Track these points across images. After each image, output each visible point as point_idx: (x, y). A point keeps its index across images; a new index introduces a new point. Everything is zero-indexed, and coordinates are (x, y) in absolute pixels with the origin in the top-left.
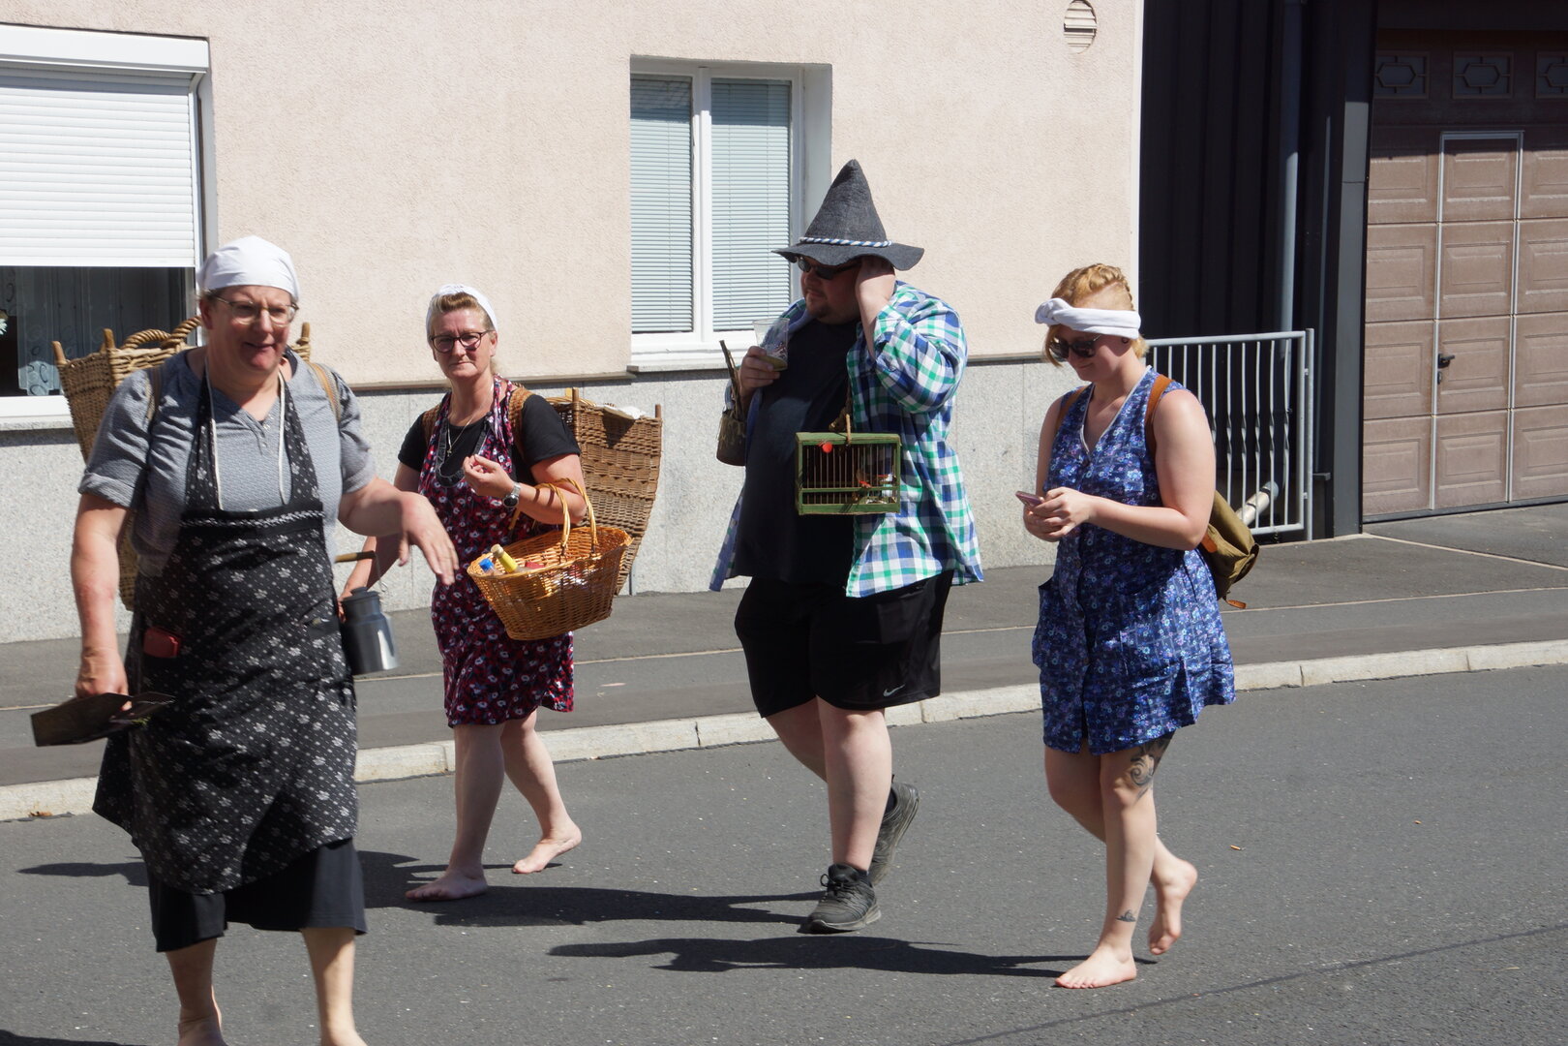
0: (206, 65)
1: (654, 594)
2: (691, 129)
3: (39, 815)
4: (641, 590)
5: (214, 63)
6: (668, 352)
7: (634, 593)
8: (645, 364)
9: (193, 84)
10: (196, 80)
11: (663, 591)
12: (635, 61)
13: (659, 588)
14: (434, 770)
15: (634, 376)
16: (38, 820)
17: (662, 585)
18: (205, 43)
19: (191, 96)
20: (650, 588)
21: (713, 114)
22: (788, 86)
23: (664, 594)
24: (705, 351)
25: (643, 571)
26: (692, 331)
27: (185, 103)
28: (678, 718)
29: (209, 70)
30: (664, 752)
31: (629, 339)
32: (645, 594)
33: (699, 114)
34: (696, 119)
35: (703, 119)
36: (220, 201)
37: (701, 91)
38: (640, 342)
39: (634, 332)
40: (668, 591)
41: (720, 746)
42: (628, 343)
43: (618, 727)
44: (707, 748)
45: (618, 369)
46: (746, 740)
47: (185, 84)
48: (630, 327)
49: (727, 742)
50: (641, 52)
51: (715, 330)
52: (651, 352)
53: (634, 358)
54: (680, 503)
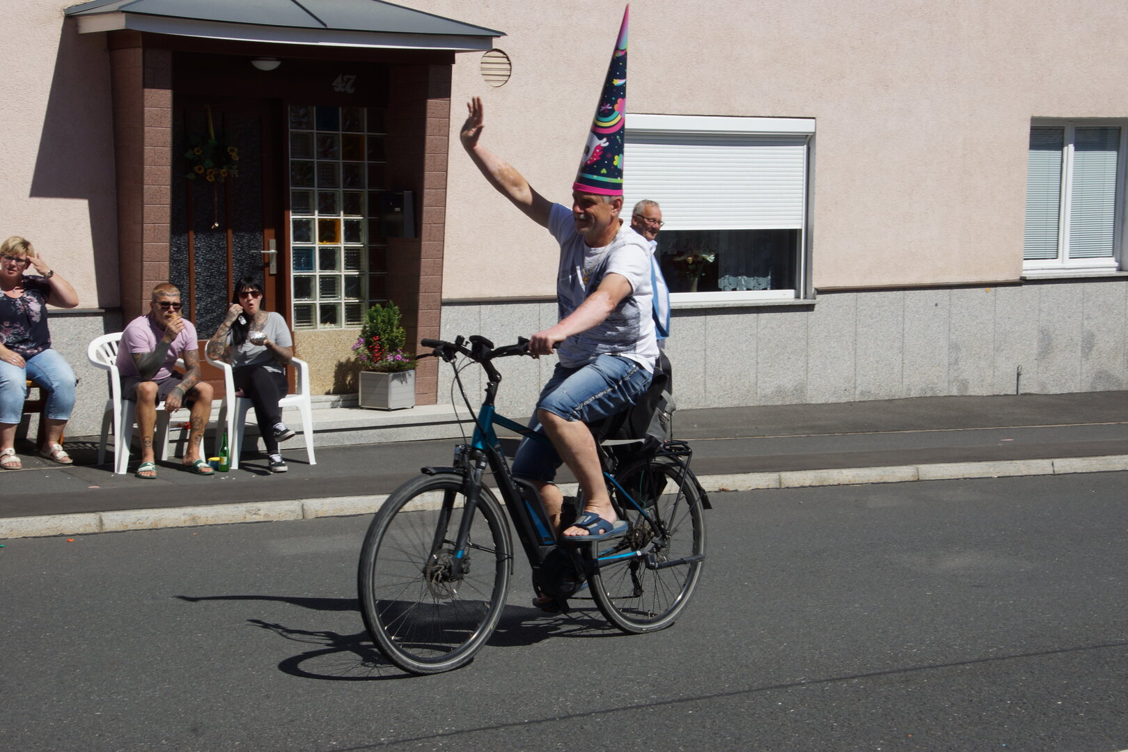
0: (814, 131)
1: (1031, 394)
2: (1062, 155)
3: (723, 490)
4: (1023, 392)
5: (817, 130)
6: (1043, 269)
7: (1019, 393)
8: (1029, 275)
9: (807, 140)
10: (808, 138)
11: (1035, 393)
12: (1034, 120)
13: (1033, 392)
14: (912, 479)
15: (1023, 282)
16: (723, 492)
17: (1035, 389)
18: (814, 120)
19: (805, 146)
20: (1028, 391)
21: (1075, 146)
22: (1119, 129)
23: (1035, 394)
24: (1064, 269)
25: (1025, 382)
26: (1057, 258)
27: (802, 150)
28: (1043, 458)
29: (815, 133)
30: (1034, 475)
31: (1022, 262)
32: (1025, 394)
33: (1067, 145)
34: (1065, 148)
35: (1070, 149)
36: (816, 196)
37: (1069, 133)
38: (1027, 264)
39: (1025, 259)
40: (1038, 393)
41: (1066, 474)
42: (1021, 265)
43: (1009, 462)
44: (1058, 474)
45: (1015, 278)
46: (1080, 471)
47: (803, 140)
48: (1022, 255)
49: (1070, 472)
50: (1037, 115)
51: (1070, 258)
52: (1032, 269)
53: (1024, 272)
54: (1046, 347)
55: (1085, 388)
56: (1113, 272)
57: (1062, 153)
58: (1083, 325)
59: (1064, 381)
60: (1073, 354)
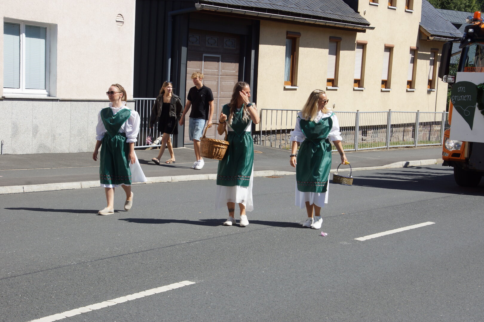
1: (8, 154)
4: (4, 153)
6: (13, 93)
7: (2, 154)
8: (7, 96)
11: (10, 154)
12: (5, 18)
13: (9, 153)
15: (4, 99)
17: (10, 152)
20: (7, 153)
21: (26, 34)
22: (46, 28)
23: (11, 154)
24: (23, 94)
25: (5, 148)
26: (19, 88)
28: (18, 185)
30: (15, 193)
31: (3, 89)
33: (22, 34)
35: (23, 36)
37: (23, 28)
38: (5, 90)
40: (12, 154)
41: (29, 192)
44: (26, 192)
48: (3, 86)
49: (32, 191)
50: (6, 16)
51: (26, 89)
52: (8, 93)
53: (4, 94)
54: (16, 132)
55: (34, 152)
56: (45, 97)
57: (20, 37)
58: (33, 121)
59: (24, 148)
60: (28, 135)
